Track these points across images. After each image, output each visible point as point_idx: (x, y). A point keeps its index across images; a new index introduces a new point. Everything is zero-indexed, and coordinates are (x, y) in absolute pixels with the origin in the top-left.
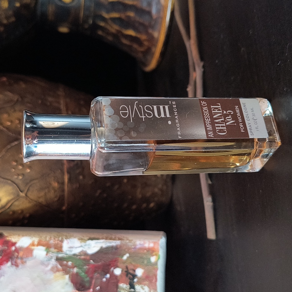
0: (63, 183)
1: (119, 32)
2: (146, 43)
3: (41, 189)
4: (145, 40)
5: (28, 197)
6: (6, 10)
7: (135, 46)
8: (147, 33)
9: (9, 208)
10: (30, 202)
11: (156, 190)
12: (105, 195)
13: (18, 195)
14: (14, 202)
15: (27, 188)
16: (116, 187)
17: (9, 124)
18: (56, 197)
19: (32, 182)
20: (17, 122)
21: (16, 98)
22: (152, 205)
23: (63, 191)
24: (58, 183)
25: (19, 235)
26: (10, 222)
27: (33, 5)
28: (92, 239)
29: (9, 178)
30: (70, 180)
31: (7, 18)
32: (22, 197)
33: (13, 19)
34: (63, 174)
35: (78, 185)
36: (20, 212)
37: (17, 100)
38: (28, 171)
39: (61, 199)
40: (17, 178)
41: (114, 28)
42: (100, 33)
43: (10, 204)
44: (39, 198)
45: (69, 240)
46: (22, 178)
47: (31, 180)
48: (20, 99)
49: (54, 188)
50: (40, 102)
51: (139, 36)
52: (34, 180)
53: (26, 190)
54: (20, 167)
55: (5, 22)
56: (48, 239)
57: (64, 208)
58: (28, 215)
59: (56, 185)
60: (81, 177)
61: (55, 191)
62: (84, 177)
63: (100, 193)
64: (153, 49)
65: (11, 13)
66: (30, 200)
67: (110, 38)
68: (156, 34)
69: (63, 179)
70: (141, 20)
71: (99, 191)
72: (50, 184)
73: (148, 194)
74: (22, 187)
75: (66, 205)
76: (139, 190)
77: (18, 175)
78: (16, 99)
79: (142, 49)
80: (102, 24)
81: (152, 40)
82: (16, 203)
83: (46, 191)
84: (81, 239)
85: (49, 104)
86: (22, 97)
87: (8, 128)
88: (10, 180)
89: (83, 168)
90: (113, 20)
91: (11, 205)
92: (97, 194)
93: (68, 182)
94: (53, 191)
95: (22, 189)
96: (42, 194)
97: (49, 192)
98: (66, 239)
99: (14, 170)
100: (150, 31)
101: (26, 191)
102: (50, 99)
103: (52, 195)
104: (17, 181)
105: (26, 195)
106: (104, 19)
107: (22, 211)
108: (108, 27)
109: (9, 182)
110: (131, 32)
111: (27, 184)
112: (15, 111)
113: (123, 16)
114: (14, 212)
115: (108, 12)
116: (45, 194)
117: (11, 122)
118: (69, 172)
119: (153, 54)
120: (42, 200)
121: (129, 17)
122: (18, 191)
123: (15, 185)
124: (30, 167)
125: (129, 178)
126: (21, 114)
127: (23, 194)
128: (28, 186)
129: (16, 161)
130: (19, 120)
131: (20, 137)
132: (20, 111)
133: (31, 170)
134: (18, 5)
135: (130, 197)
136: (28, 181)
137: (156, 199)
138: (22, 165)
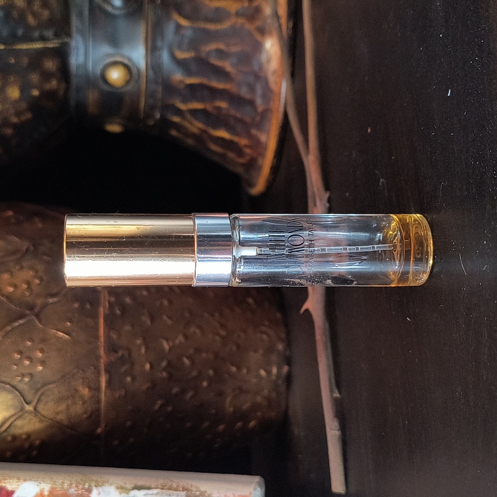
0: (98, 389)
1: (204, 132)
2: (248, 151)
3: (61, 399)
4: (246, 146)
5: (39, 413)
6: (16, 102)
7: (231, 155)
8: (250, 136)
9: (6, 431)
10: (41, 421)
11: (259, 399)
12: (170, 409)
13: (22, 409)
14: (15, 420)
15: (37, 397)
16: (190, 394)
17: (11, 289)
18: (85, 413)
19: (46, 388)
20: (25, 286)
21: (25, 245)
22: (252, 424)
23: (98, 402)
24: (90, 388)
25: (19, 479)
26: (8, 454)
27: (61, 92)
28: (139, 488)
29: (8, 380)
30: (109, 383)
31: (18, 114)
32: (30, 412)
33: (28, 116)
34: (98, 374)
35: (123, 393)
36: (24, 437)
37: (27, 250)
38: (40, 368)
39: (94, 416)
40: (21, 381)
41: (196, 126)
42: (174, 133)
43: (7, 425)
44: (57, 413)
45: (100, 489)
46: (30, 381)
47: (44, 385)
48: (32, 248)
49: (82, 397)
51: (236, 139)
52: (49, 384)
53: (36, 401)
54: (27, 363)
55: (15, 120)
56: (66, 486)
57: (99, 430)
58: (37, 442)
59: (85, 392)
60: (129, 379)
61: (84, 402)
62: (134, 379)
63: (161, 406)
64: (260, 161)
65: (24, 105)
66: (42, 418)
67: (190, 141)
68: (263, 138)
69: (99, 381)
70: (239, 115)
71: (159, 402)
72: (76, 391)
73: (246, 406)
74: (29, 395)
75: (103, 425)
76: (228, 400)
77: (23, 375)
78: (24, 248)
79: (242, 161)
80: (176, 119)
81: (258, 146)
82: (19, 423)
83: (70, 402)
84: (122, 489)
86: (34, 245)
87: (9, 297)
88: (9, 384)
89: (133, 364)
90: (194, 112)
91: (10, 426)
92: (156, 407)
93: (106, 387)
94: (81, 403)
95: (29, 399)
96: (63, 407)
97: (74, 403)
98: (96, 486)
99: (16, 367)
100: (254, 131)
101: (34, 403)
103: (78, 409)
104: (21, 386)
105: (35, 409)
106: (179, 112)
107: (29, 436)
108: (186, 124)
109: (8, 386)
110: (223, 134)
111: (37, 390)
112: (22, 268)
113: (209, 107)
114: (15, 438)
115: (185, 101)
116: (68, 408)
117: (15, 286)
118: (107, 371)
119: (260, 169)
120: (59, 417)
121: (219, 109)
122: (21, 402)
123: (17, 392)
124: (43, 363)
125: (211, 380)
126: (31, 273)
127: (29, 408)
128: (39, 394)
129: (20, 353)
130: (29, 283)
131: (28, 312)
132: (31, 268)
133: (44, 367)
134: (36, 93)
135: (213, 411)
136: (39, 386)
137: (259, 414)
138: (30, 358)
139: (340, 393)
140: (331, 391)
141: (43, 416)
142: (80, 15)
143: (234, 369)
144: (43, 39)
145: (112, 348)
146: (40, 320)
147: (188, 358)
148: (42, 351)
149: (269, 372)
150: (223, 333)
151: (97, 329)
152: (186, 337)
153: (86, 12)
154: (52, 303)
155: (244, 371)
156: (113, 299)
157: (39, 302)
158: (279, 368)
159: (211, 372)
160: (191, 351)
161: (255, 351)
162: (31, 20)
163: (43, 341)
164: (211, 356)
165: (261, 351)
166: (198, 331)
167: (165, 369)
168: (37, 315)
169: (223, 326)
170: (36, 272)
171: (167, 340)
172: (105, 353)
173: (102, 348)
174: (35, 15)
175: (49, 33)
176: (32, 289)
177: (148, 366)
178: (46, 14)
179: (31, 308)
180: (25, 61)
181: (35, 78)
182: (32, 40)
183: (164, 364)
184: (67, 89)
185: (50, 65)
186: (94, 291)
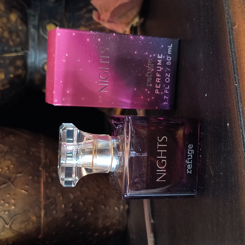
0: (40, 217)
3: (22, 222)
5: (12, 229)
6: (3, 80)
10: (13, 233)
11: (114, 221)
12: (73, 226)
13: (4, 227)
15: (11, 222)
16: (82, 219)
17: (0, 170)
18: (34, 228)
19: (15, 217)
20: (6, 168)
21: (6, 149)
22: (111, 232)
23: (40, 223)
24: (36, 217)
27: (23, 75)
30: (45, 214)
31: (3, 86)
32: (8, 228)
33: (8, 86)
34: (40, 210)
35: (52, 219)
36: (4, 240)
37: (7, 151)
38: (13, 207)
39: (38, 230)
40: (4, 213)
44: (21, 229)
46: (8, 214)
47: (15, 215)
48: (9, 150)
49: (32, 221)
50: (25, 152)
52: (17, 215)
53: (10, 223)
54: (7, 205)
55: (1, 88)
57: (40, 237)
58: (11, 243)
59: (34, 218)
60: (54, 212)
61: (33, 223)
62: (57, 212)
63: (69, 225)
65: (6, 82)
69: (40, 213)
71: (68, 223)
72: (30, 218)
73: (108, 224)
74: (7, 221)
75: (42, 234)
76: (100, 222)
77: (5, 211)
82: (2, 233)
83: (27, 223)
85: (31, 153)
86: (11, 149)
89: (56, 205)
92: (67, 225)
93: (44, 216)
95: (7, 222)
96: (23, 226)
97: (29, 224)
99: (1, 207)
101: (10, 224)
102: (33, 150)
103: (30, 227)
104: (4, 216)
105: (10, 227)
107: (7, 240)
111: (11, 218)
112: (5, 160)
114: (0, 241)
116: (26, 226)
117: (2, 168)
118: (45, 208)
119: (115, 111)
120: (22, 231)
122: (4, 224)
123: (2, 219)
124: (14, 205)
125: (92, 212)
126: (9, 162)
127: (7, 226)
128: (12, 220)
129: (4, 200)
130: (8, 167)
131: (8, 181)
132: (9, 160)
133: (15, 207)
134: (12, 76)
135: (93, 227)
136: (12, 216)
137: (114, 227)
138: (8, 203)
139: (154, 221)
140: (150, 220)
141: (14, 230)
142: (33, 40)
143: (103, 207)
144: (16, 51)
145: (47, 198)
146: (14, 185)
147: (82, 202)
148: (14, 199)
149: (119, 208)
150: (98, 190)
151: (40, 188)
152: (81, 192)
153: (36, 39)
154: (19, 177)
155: (108, 208)
156: (47, 174)
157: (13, 176)
158: (124, 206)
159: (92, 208)
160: (83, 199)
161: (113, 198)
162: (11, 43)
163: (15, 194)
164: (93, 201)
165: (116, 198)
166: (86, 189)
167: (71, 207)
168: (12, 182)
169: (98, 187)
170: (12, 161)
171: (72, 193)
172: (43, 200)
173: (43, 198)
174: (13, 41)
175: (19, 49)
176: (10, 170)
177: (63, 206)
178: (18, 40)
179: (9, 179)
180: (8, 61)
181: (12, 69)
182: (11, 52)
183: (71, 205)
184: (26, 74)
185: (19, 63)
186: (39, 171)
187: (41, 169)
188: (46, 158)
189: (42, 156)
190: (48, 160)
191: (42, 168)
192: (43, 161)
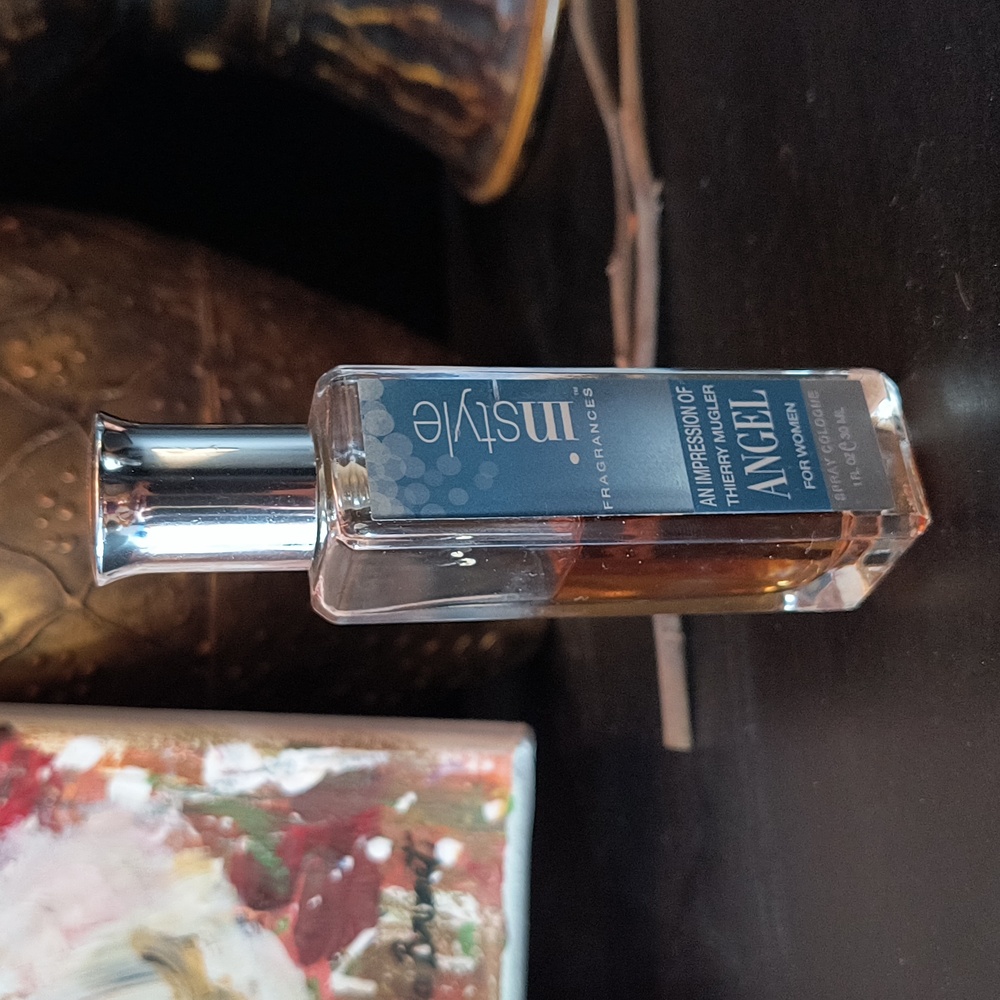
1: (388, 71)
2: (476, 111)
3: (134, 586)
4: (474, 101)
5: (92, 611)
7: (440, 118)
8: (480, 78)
9: (29, 645)
10: (96, 627)
13: (60, 605)
14: (47, 626)
15: (89, 581)
17: (28, 372)
18: (180, 610)
20: (56, 366)
21: (49, 286)
22: (489, 640)
23: (204, 591)
25: (63, 732)
26: (34, 690)
28: (297, 745)
29: (29, 547)
31: (20, 20)
32: (75, 610)
33: (39, 26)
36: (64, 657)
37: (57, 297)
39: (196, 620)
40: (57, 548)
41: (372, 57)
42: (325, 72)
43: (31, 635)
44: (127, 613)
45: (223, 749)
46: (73, 551)
48: (65, 293)
49: (174, 584)
50: (130, 301)
51: (453, 86)
53: (85, 588)
54: (67, 514)
55: (13, 34)
56: (156, 744)
57: (206, 647)
58: (89, 669)
61: (178, 592)
64: (499, 131)
65: (32, 3)
66: (98, 621)
67: (357, 91)
68: (508, 82)
70: (461, 36)
74: (72, 579)
75: (213, 637)
77: (60, 539)
78: (51, 293)
79: (462, 130)
80: (332, 44)
81: (497, 101)
82: (54, 630)
83: (151, 591)
84: (265, 747)
85: (158, 309)
86: (69, 287)
87: (26, 387)
88: (33, 555)
90: (370, 30)
91: (36, 637)
94: (171, 593)
95: (71, 585)
96: (137, 600)
97: (159, 594)
98: (214, 743)
99: (45, 523)
100: (491, 71)
101: (83, 593)
102: (163, 293)
103: (166, 604)
104: (55, 560)
105: (85, 603)
106: (337, 29)
107: (72, 656)
108: (351, 55)
109: (32, 561)
110: (427, 74)
112: (48, 332)
113: (400, 19)
114: (45, 659)
115: (352, 5)
116: (147, 602)
117: (38, 366)
119: (497, 150)
120: (133, 621)
121: (420, 24)
122: (57, 589)
123: (49, 571)
126: (68, 340)
127: (71, 602)
129: (53, 494)
130: (65, 361)
131: (64, 416)
132: (66, 330)
138: (72, 506)
141: (100, 617)
154: (113, 400)
156: (227, 394)
157: (86, 397)
168: (83, 423)
170: (78, 338)
176: (71, 372)
179: (71, 407)
186: (192, 379)
187: (199, 370)
188: (218, 327)
189: (202, 318)
190: (226, 338)
191: (207, 366)
192: (208, 337)
